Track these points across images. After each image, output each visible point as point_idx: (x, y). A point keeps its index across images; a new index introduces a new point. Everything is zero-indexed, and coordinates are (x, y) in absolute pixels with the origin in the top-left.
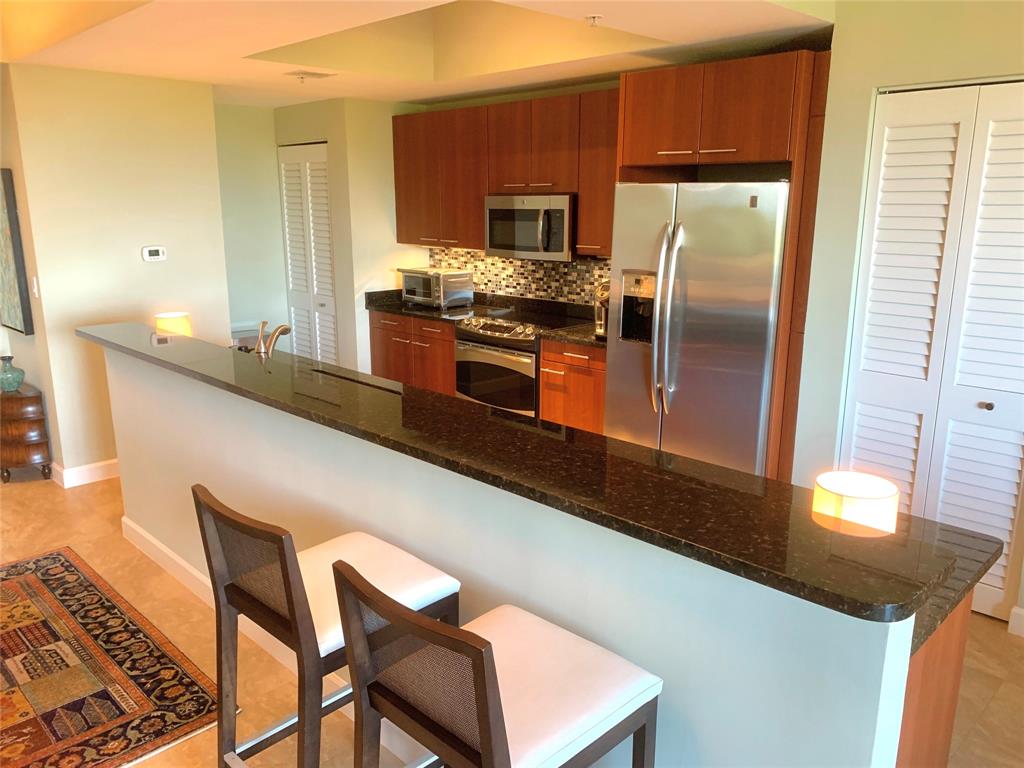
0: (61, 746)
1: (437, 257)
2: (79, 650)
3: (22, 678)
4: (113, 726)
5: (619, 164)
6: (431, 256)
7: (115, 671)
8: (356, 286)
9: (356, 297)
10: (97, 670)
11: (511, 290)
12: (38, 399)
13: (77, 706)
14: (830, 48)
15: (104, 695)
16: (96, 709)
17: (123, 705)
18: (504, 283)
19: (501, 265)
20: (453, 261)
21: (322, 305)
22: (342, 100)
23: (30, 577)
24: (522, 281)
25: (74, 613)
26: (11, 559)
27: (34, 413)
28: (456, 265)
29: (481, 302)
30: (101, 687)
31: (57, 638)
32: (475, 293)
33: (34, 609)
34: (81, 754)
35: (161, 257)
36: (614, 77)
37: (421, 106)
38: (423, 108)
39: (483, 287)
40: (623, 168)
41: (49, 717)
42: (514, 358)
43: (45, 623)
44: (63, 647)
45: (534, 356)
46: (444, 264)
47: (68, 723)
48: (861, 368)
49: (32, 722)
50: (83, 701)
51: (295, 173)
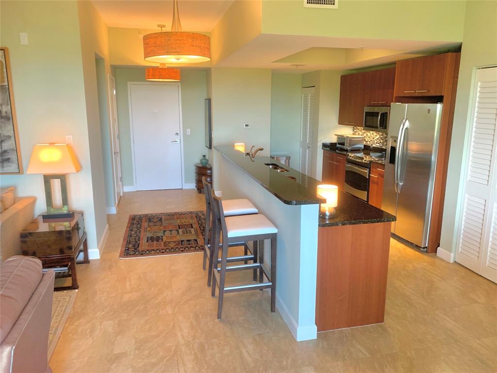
0: (182, 246)
1: (355, 130)
2: (196, 231)
3: (181, 233)
4: (194, 246)
5: (394, 96)
6: (353, 130)
7: (201, 236)
8: (319, 140)
9: (318, 144)
10: (197, 235)
11: (378, 145)
12: (211, 169)
13: (189, 241)
14: (460, 52)
15: (196, 240)
16: (193, 242)
17: (199, 243)
18: (376, 142)
19: (375, 134)
20: (360, 132)
21: (309, 147)
22: (321, 71)
23: (194, 215)
24: (382, 141)
25: (199, 224)
26: (191, 211)
27: (209, 173)
28: (361, 134)
29: (367, 149)
30: (196, 238)
31: (192, 227)
32: (364, 145)
33: (190, 221)
34: (185, 249)
35: (249, 127)
36: (394, 63)
37: (354, 71)
38: (356, 72)
39: (369, 143)
40: (396, 97)
41: (182, 241)
42: (363, 170)
43: (191, 225)
44: (192, 230)
45: (368, 169)
46: (357, 133)
47: (186, 243)
48: (468, 179)
49: (179, 241)
50: (190, 240)
51: (306, 97)
